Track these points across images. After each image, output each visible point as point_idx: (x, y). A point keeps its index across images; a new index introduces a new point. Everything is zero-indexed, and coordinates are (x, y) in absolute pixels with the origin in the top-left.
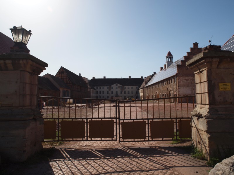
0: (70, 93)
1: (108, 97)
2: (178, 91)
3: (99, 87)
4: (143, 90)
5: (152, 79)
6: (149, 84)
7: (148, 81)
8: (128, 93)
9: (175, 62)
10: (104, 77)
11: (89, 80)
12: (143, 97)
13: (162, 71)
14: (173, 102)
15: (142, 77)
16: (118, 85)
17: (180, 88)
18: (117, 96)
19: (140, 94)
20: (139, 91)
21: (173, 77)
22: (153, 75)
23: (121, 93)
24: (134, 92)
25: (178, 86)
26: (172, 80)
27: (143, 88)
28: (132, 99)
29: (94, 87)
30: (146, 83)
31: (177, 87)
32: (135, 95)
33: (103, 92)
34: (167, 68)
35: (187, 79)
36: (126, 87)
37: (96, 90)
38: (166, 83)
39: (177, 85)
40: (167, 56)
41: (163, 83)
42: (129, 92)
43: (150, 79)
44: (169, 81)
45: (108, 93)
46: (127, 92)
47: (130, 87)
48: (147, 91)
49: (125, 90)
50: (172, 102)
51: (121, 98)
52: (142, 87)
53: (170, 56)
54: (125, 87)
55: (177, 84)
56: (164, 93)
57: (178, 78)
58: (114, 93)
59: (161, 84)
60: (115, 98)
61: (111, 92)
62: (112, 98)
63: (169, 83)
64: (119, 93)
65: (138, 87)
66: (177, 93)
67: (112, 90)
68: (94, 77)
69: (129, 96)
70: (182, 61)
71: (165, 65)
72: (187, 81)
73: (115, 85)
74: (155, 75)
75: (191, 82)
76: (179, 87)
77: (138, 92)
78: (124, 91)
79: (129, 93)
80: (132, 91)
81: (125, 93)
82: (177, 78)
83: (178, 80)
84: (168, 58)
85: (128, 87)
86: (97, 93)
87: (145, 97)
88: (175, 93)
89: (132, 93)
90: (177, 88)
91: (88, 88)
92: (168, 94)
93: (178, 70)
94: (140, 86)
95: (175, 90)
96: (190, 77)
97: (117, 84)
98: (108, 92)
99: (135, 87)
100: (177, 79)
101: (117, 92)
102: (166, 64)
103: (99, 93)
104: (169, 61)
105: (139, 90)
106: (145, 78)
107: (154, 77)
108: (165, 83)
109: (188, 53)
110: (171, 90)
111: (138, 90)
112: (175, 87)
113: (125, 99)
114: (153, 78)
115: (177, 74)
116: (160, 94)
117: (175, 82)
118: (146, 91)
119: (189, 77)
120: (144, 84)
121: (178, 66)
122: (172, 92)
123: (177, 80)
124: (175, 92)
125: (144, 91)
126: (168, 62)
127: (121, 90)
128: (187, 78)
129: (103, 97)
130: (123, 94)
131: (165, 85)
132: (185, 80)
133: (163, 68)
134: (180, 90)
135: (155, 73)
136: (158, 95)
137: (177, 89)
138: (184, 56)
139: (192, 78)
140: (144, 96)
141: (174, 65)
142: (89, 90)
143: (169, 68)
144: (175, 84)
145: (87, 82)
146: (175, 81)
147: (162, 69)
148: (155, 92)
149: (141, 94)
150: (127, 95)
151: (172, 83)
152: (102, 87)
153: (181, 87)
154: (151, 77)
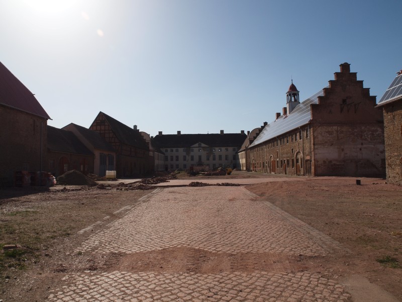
0: (115, 159)
1: (185, 166)
2: (313, 153)
3: (169, 149)
4: (246, 153)
5: (261, 135)
6: (256, 142)
7: (255, 138)
8: (219, 160)
9: (303, 103)
10: (178, 132)
11: (152, 137)
12: (245, 165)
13: (279, 119)
14: (304, 175)
15: (243, 132)
16: (203, 145)
17: (317, 149)
18: (200, 163)
19: (240, 160)
20: (238, 156)
21: (304, 128)
22: (263, 128)
23: (208, 159)
24: (230, 158)
25: (314, 144)
26: (300, 134)
27: (246, 150)
28: (227, 170)
29: (161, 149)
30: (251, 142)
31: (312, 145)
32: (232, 162)
33: (177, 157)
34: (289, 113)
35: (330, 130)
36: (216, 148)
37: (164, 154)
38: (290, 139)
39: (312, 143)
40: (288, 92)
41: (282, 140)
42: (220, 157)
43: (258, 134)
44: (294, 136)
45: (185, 159)
46: (217, 157)
47: (223, 149)
49: (214, 154)
50: (302, 174)
51: (207, 167)
52: (243, 147)
53: (293, 92)
54: (215, 150)
55: (312, 141)
56: (285, 158)
57: (313, 129)
58: (196, 159)
59: (279, 141)
60: (197, 168)
61: (190, 157)
62: (192, 168)
63: (296, 140)
64: (204, 159)
65: (236, 149)
66: (311, 157)
67: (192, 153)
68: (160, 133)
69: (221, 164)
70: (320, 98)
71: (285, 109)
72: (330, 135)
73: (197, 145)
74: (267, 128)
75: (338, 137)
76: (316, 147)
77: (236, 158)
78: (212, 155)
79: (221, 160)
80: (226, 156)
81: (214, 159)
82: (312, 129)
83: (313, 132)
84: (290, 95)
85: (219, 149)
86: (166, 158)
87: (248, 166)
88: (308, 158)
89: (226, 159)
90: (312, 147)
91: (149, 150)
92: (293, 160)
93: (313, 115)
94: (240, 147)
95: (307, 151)
96: (335, 128)
97: (201, 144)
98: (185, 157)
99: (230, 149)
100: (312, 131)
101: (200, 157)
102: (287, 106)
103: (169, 158)
104: (293, 100)
105: (239, 154)
106: (248, 132)
107: (264, 131)
108: (287, 140)
109: (331, 82)
110: (299, 152)
111: (237, 153)
112: (307, 145)
113: (215, 169)
114: (263, 133)
115: (311, 121)
116: (278, 160)
117: (307, 136)
118: (252, 155)
119: (334, 127)
120: (247, 142)
121: (314, 107)
122: (301, 156)
123: (312, 134)
124: (307, 155)
125: (248, 156)
126: (290, 102)
127: (207, 154)
128: (330, 129)
129: (177, 166)
130: (211, 161)
131: (287, 142)
132: (327, 132)
133: (282, 114)
134: (316, 151)
135: (266, 124)
136: (274, 161)
137: (312, 150)
138: (323, 89)
139: (339, 128)
140: (248, 164)
141: (301, 108)
142: (151, 154)
143: (293, 112)
144: (306, 141)
145: (148, 140)
146: (307, 135)
147: (278, 115)
148: (268, 155)
149: (243, 161)
150: (217, 162)
151: (300, 139)
152: (174, 149)
153: (319, 146)
154: (258, 132)
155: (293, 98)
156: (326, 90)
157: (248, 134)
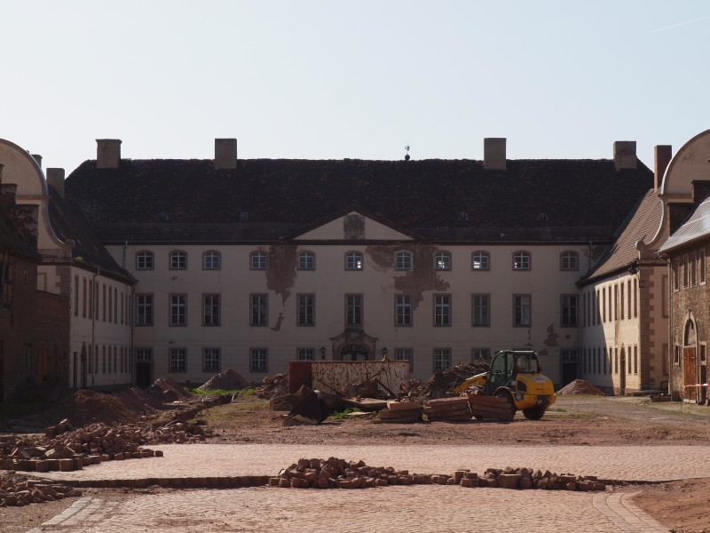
1: (259, 358)
3: (162, 254)
4: (644, 285)
8: (476, 324)
10: (219, 142)
11: (56, 173)
12: (634, 360)
15: (626, 149)
16: (375, 230)
18: (354, 345)
19: (608, 329)
20: (594, 297)
23: (404, 318)
24: (546, 310)
27: (646, 262)
28: (522, 387)
29: (114, 251)
30: (679, 214)
32: (551, 340)
33: (212, 303)
36: (454, 250)
37: (130, 281)
42: (481, 304)
45: (259, 317)
46: (462, 309)
47: (502, 255)
48: (684, 300)
49: (442, 285)
51: (400, 369)
52: (627, 248)
54: (448, 261)
58: (331, 317)
60: (334, 375)
61: (292, 302)
62: (301, 373)
64: (378, 319)
65: (583, 261)
67: (303, 282)
68: (109, 147)
69: (486, 352)
73: (335, 228)
77: (578, 313)
78: (428, 296)
79: (486, 324)
80: (517, 299)
81: (443, 318)
85: (475, 257)
86: (142, 310)
87: (656, 363)
89: (517, 322)
91: (36, 258)
94: (606, 245)
97: (361, 226)
98: (259, 302)
99: (545, 257)
101: (354, 304)
103: (162, 309)
105: (599, 287)
106: (663, 152)
111: (588, 281)
113: (445, 381)
118: (680, 299)
120: (649, 216)
125: (656, 302)
127: (399, 283)
129: (212, 359)
130: (424, 333)
140: (656, 350)
142: (48, 277)
145: (28, 191)
149: (621, 334)
150: (461, 336)
152: (195, 253)
157: (661, 167)
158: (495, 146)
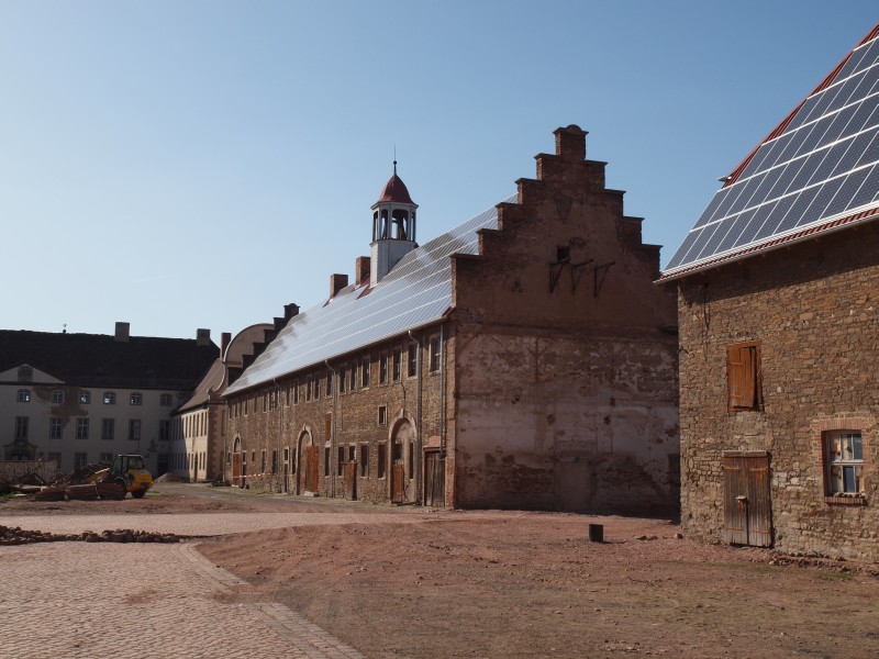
2: (451, 425)
4: (211, 416)
5: (273, 349)
6: (253, 377)
7: (249, 360)
8: (104, 437)
9: (429, 246)
12: (203, 461)
13: (340, 298)
14: (418, 504)
15: (204, 334)
16: (39, 376)
17: (466, 411)
18: (21, 449)
19: (188, 442)
20: (180, 423)
21: (424, 334)
22: (280, 324)
23: (56, 433)
24: (150, 430)
25: (457, 396)
26: (412, 356)
27: (213, 402)
28: (132, 477)
30: (234, 374)
31: (451, 399)
32: (153, 448)
34: (379, 279)
35: (511, 348)
36: (92, 391)
38: (374, 370)
39: (451, 389)
40: (379, 204)
41: (349, 373)
42: (108, 427)
43: (260, 348)
44: (390, 362)
46: (95, 428)
47: (123, 395)
48: (233, 426)
49: (84, 413)
50: (412, 500)
51: (51, 466)
52: (202, 393)
53: (397, 204)
54: (88, 398)
55: (452, 383)
56: (353, 439)
57: (457, 342)
58: (5, 431)
59: (336, 379)
63: (396, 375)
64: (39, 434)
65: (175, 400)
66: (445, 439)
69: (110, 456)
70: (485, 234)
71: (365, 263)
72: (511, 364)
73: (11, 374)
74: (294, 324)
75: (537, 374)
76: (463, 404)
77: (170, 431)
78: (73, 419)
79: (111, 438)
80: (132, 422)
81: (82, 433)
82: (452, 340)
83: (458, 352)
84: (385, 213)
85: (106, 395)
87: (216, 463)
88: (434, 442)
89: (131, 437)
90: (451, 406)
92: (382, 449)
93: (460, 292)
94: (189, 391)
95: (432, 419)
96: (529, 341)
97: (29, 373)
99: (151, 397)
100: (451, 349)
101: (22, 424)
102: (373, 253)
104: (394, 235)
105: (184, 416)
106: (226, 337)
107: (284, 337)
108: (366, 377)
109: (524, 183)
110: (405, 420)
111: (177, 413)
112: (433, 398)
113: (82, 473)
114: (280, 343)
115: (450, 312)
116: (328, 445)
117: (434, 366)
118: (232, 424)
119: (526, 340)
120: (215, 376)
121: (464, 265)
122: (409, 434)
123: (451, 357)
124: (432, 433)
125: (218, 426)
126: (382, 239)
127: (54, 411)
128: (512, 345)
130: (69, 442)
131: (365, 384)
132: (502, 356)
133: (352, 281)
134: (464, 419)
135: (292, 310)
136: (315, 450)
137: (450, 414)
138: (501, 206)
139: (542, 344)
140: (217, 455)
141: (418, 264)
143: (392, 278)
144: (432, 383)
146: (435, 359)
147: (340, 282)
148: (292, 426)
149: (196, 445)
150: (94, 445)
151: (412, 373)
153: (475, 403)
154: (264, 337)
155: (394, 226)
156: (505, 209)
157: (224, 345)
158: (122, 328)
